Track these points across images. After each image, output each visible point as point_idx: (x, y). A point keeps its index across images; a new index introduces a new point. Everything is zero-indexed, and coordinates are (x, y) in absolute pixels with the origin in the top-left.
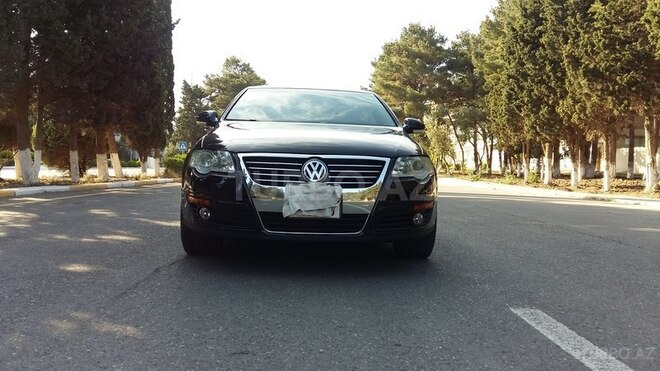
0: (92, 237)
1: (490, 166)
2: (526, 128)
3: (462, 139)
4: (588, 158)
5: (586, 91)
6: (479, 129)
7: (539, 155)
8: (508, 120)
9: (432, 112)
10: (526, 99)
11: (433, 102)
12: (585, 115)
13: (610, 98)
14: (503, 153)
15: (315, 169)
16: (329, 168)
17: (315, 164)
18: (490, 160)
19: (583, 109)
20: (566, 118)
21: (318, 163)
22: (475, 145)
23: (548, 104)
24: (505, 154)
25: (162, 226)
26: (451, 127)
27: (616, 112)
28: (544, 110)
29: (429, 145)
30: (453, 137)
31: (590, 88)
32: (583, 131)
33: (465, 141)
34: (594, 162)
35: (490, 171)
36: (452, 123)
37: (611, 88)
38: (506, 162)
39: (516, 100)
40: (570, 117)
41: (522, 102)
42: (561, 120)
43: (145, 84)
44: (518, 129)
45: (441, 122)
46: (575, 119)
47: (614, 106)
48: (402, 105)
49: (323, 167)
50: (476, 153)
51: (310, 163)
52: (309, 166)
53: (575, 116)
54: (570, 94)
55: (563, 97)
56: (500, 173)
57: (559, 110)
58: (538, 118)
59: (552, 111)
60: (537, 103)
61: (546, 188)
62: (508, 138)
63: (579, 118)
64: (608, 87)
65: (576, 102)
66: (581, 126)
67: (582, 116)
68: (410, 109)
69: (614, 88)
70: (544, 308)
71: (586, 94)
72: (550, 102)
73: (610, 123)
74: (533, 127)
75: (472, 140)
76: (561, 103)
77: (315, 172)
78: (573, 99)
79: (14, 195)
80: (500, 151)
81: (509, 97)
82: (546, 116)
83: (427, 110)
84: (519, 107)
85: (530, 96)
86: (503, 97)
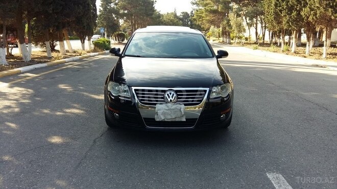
0: (62, 111)
1: (264, 39)
2: (284, 23)
3: (250, 25)
4: (316, 35)
5: (317, 5)
6: (259, 19)
7: (290, 34)
8: (275, 18)
9: (234, 10)
10: (285, 7)
11: (234, 4)
12: (316, 17)
13: (330, 10)
14: (271, 33)
15: (171, 96)
16: (178, 95)
17: (170, 93)
18: (264, 35)
19: (315, 14)
20: (306, 18)
21: (172, 93)
22: (256, 29)
23: (296, 9)
24: (272, 33)
25: (95, 99)
26: (244, 17)
27: (333, 17)
28: (294, 13)
29: (231, 28)
30: (244, 24)
31: (320, 4)
32: (314, 25)
33: (251, 26)
34: (319, 38)
35: (264, 42)
36: (244, 15)
37: (331, 4)
38: (272, 37)
39: (280, 7)
40: (308, 18)
41: (283, 8)
42: (303, 19)
43: (81, 8)
44: (279, 23)
45: (239, 15)
46: (310, 19)
47: (332, 14)
48: (218, 6)
49: (175, 95)
50: (257, 33)
51: (168, 93)
52: (168, 94)
53: (311, 17)
54: (308, 5)
55: (305, 6)
56: (269, 42)
57: (302, 13)
58: (291, 17)
59: (299, 14)
60: (291, 9)
61: (292, 54)
62: (274, 27)
63: (313, 19)
64: (330, 3)
65: (312, 9)
66: (314, 23)
67: (314, 18)
68: (222, 9)
69: (333, 4)
70: (283, 172)
71: (317, 7)
72: (298, 9)
73: (329, 21)
74: (288, 22)
75: (255, 25)
76: (304, 10)
77: (171, 98)
78: (310, 8)
79: (20, 73)
80: (270, 32)
81: (276, 5)
82: (295, 17)
83: (231, 8)
84: (281, 11)
85: (287, 5)
86: (272, 5)
